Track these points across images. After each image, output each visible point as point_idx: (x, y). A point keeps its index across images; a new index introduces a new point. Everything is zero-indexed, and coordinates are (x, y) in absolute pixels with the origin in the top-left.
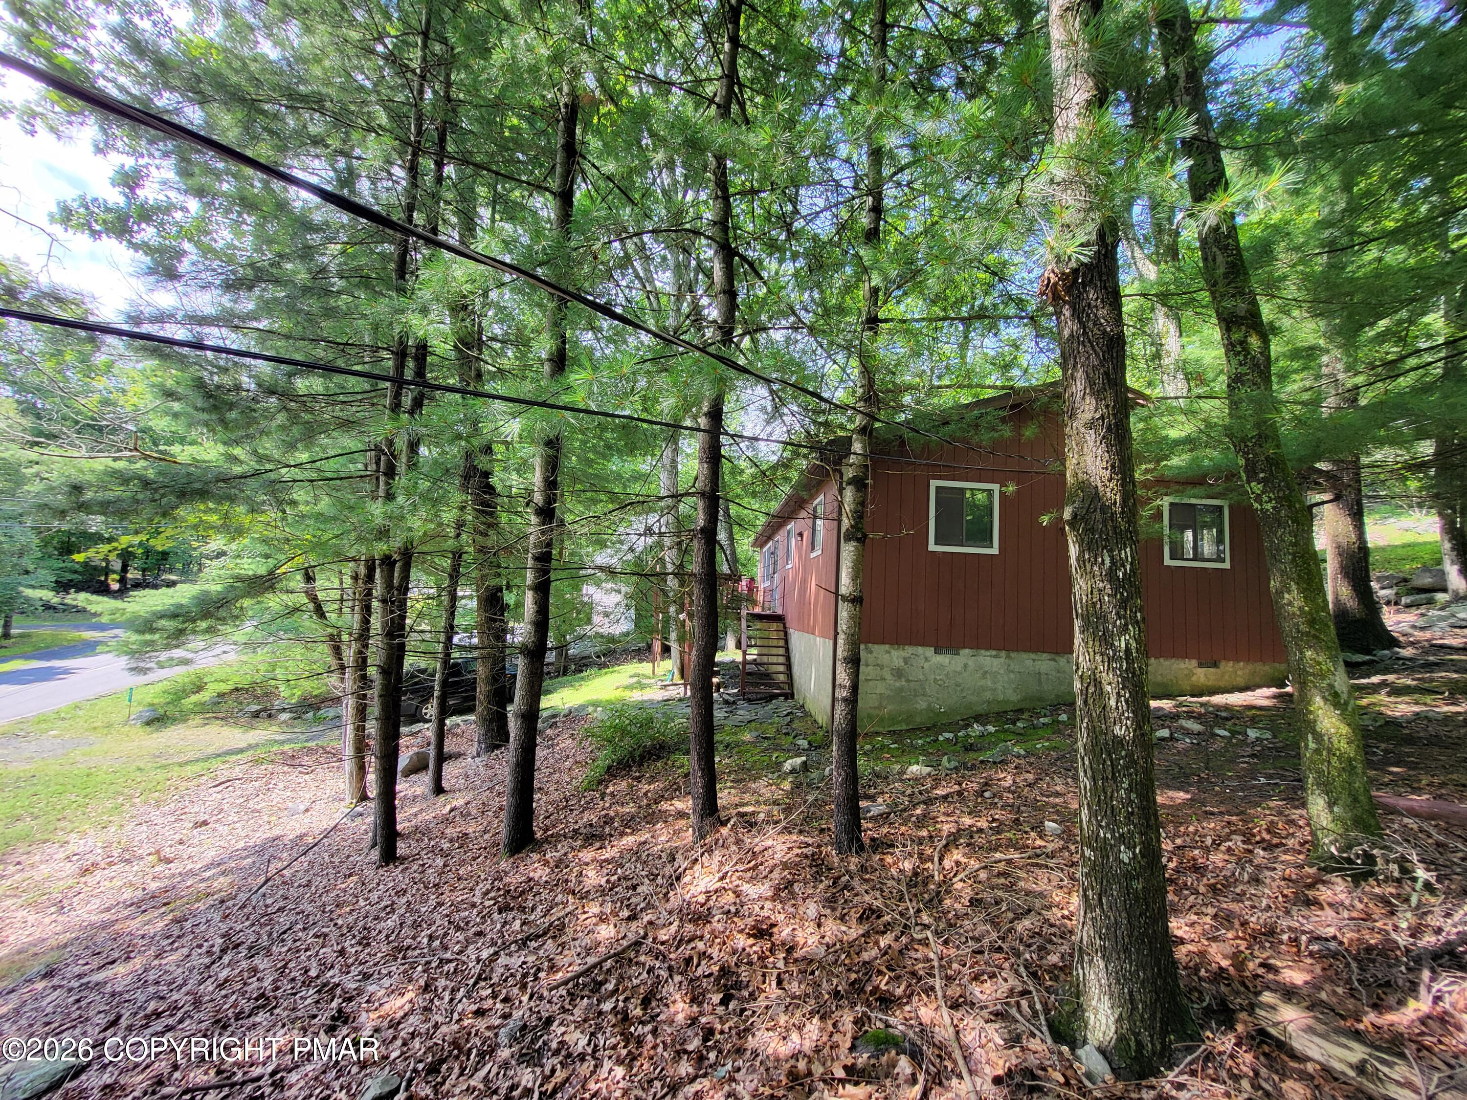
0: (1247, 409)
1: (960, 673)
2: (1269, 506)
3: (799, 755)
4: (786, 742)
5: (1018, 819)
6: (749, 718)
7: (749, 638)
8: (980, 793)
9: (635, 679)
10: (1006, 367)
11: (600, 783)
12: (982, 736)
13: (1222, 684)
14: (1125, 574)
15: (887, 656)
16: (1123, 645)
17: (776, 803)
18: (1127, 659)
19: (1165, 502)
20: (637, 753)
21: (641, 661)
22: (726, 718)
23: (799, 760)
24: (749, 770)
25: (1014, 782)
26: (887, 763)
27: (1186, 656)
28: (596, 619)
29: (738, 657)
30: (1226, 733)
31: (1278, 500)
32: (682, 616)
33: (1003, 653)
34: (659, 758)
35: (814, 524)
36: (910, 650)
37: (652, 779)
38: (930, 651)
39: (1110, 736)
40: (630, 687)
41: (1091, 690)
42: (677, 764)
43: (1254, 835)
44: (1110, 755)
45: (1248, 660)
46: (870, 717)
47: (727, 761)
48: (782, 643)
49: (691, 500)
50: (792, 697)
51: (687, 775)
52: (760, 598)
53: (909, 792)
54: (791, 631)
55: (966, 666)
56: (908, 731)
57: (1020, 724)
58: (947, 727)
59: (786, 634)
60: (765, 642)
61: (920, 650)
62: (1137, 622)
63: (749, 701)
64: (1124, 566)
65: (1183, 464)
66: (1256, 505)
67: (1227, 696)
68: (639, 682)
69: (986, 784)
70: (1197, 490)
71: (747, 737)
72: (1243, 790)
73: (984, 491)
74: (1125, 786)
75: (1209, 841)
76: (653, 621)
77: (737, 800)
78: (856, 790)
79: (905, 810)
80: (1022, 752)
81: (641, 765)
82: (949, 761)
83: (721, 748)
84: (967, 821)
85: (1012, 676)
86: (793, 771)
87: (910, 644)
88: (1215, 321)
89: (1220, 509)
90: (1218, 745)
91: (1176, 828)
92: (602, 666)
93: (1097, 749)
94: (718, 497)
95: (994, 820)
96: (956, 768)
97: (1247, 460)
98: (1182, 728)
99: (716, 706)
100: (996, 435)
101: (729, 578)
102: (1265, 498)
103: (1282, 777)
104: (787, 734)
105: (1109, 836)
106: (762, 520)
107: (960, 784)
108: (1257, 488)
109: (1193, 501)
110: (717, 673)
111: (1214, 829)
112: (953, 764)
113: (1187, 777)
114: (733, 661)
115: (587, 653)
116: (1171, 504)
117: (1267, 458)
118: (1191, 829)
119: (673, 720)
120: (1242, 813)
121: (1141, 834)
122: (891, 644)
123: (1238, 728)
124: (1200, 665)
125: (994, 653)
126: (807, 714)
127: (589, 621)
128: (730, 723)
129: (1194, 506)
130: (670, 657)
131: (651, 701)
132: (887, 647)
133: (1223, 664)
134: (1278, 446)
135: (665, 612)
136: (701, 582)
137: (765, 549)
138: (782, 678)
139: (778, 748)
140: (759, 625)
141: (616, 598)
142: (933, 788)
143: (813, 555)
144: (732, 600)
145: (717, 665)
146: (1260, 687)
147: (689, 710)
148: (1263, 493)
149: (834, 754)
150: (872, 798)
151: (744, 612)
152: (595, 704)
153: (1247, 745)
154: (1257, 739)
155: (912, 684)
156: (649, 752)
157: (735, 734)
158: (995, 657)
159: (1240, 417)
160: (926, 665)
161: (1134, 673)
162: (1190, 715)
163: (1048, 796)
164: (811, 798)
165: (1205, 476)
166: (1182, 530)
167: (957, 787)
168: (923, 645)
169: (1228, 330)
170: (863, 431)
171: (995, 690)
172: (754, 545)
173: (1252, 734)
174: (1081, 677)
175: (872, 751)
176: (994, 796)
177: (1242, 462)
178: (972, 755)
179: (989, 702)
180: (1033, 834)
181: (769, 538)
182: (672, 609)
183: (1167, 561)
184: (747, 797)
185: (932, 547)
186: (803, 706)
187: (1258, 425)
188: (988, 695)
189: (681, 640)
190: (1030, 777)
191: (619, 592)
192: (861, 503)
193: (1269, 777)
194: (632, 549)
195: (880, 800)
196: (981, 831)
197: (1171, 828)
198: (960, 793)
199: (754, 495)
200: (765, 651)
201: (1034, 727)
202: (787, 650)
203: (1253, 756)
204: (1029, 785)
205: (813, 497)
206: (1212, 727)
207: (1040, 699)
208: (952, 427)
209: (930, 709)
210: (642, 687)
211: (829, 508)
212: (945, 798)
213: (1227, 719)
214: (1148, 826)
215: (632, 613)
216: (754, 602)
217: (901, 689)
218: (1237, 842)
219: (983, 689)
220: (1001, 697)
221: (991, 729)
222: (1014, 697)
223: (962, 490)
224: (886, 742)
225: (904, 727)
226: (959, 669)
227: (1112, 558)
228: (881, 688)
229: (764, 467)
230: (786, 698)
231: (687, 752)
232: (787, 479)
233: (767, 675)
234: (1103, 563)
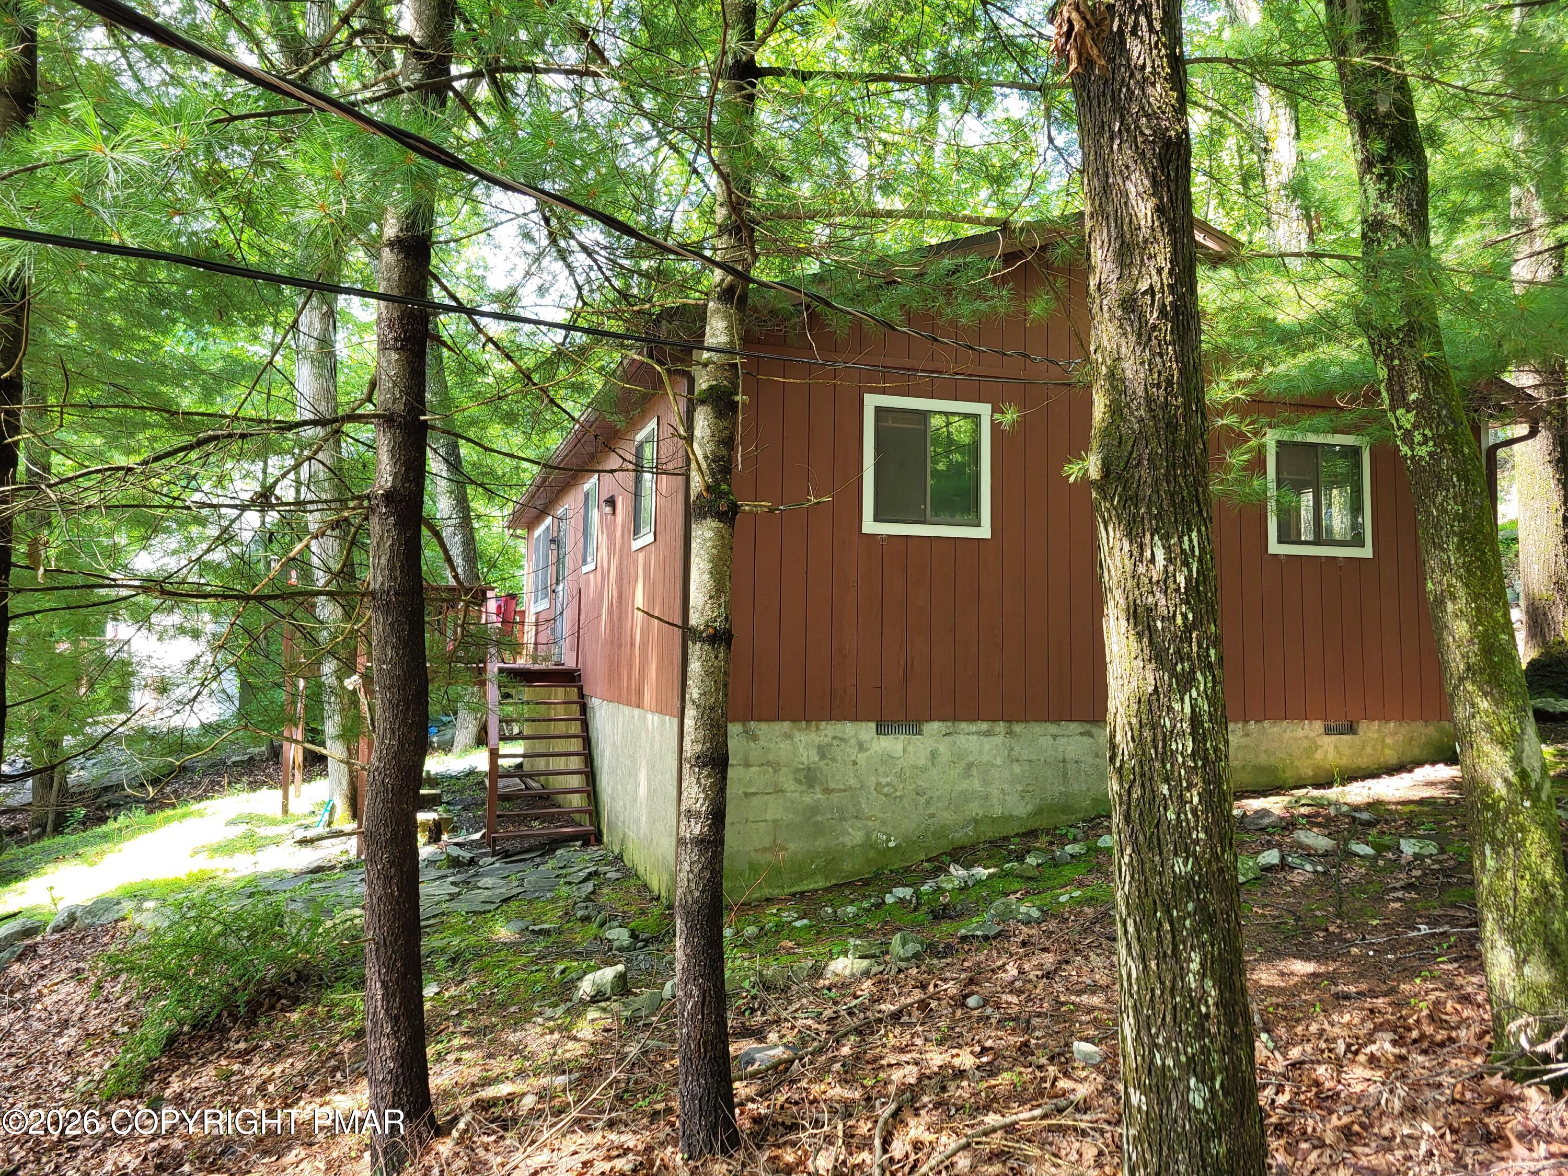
0: (1389, 281)
1: (924, 770)
2: (1422, 451)
3: (609, 962)
4: (582, 936)
5: (1026, 1044)
6: (504, 892)
7: (506, 721)
8: (960, 1001)
9: (242, 828)
10: (999, 180)
11: (147, 1076)
12: (964, 889)
13: (1364, 762)
14: (1188, 580)
15: (785, 745)
16: (1187, 710)
17: (559, 1069)
18: (1193, 734)
19: (1271, 438)
20: (242, 998)
21: (254, 786)
22: (452, 897)
23: (608, 974)
24: (503, 1006)
25: (1021, 972)
26: (784, 960)
27: (1305, 716)
28: (140, 698)
29: (480, 760)
30: (1367, 850)
31: (1438, 440)
32: (352, 682)
33: (1001, 727)
34: (296, 1002)
35: (638, 481)
36: (829, 730)
37: (279, 1052)
38: (867, 730)
39: (1168, 877)
40: (227, 848)
41: (1136, 793)
42: (339, 1011)
43: (1409, 1030)
44: (1168, 912)
45: (1402, 717)
46: (754, 868)
47: (453, 991)
48: (575, 728)
49: (366, 432)
50: (599, 839)
51: (360, 1034)
52: (529, 636)
53: (828, 1013)
54: (595, 702)
55: (934, 755)
56: (827, 890)
57: (1031, 860)
58: (903, 876)
59: (584, 709)
60: (542, 728)
61: (849, 729)
62: (1210, 666)
63: (506, 855)
64: (1186, 564)
65: (1294, 372)
66: (1405, 450)
67: (1370, 783)
68: (249, 836)
69: (971, 981)
70: (1319, 420)
71: (504, 932)
72: (1393, 950)
73: (966, 416)
74: (1195, 966)
75: (1341, 1047)
76: (282, 696)
77: (475, 1073)
78: (721, 1022)
79: (820, 1051)
80: (1035, 913)
81: (251, 1022)
82: (904, 943)
83: (441, 963)
84: (936, 1058)
85: (1017, 769)
86: (597, 998)
87: (831, 718)
88: (1343, 116)
89: (1355, 452)
90: (1357, 871)
91: (1290, 1028)
92: (153, 806)
93: (1148, 903)
94: (425, 425)
95: (985, 1050)
96: (917, 956)
97: (1391, 369)
98: (1300, 845)
99: (426, 875)
100: (983, 306)
101: (452, 595)
102: (1418, 438)
103: (1453, 921)
104: (586, 919)
105: (1170, 1062)
106: (529, 472)
107: (923, 987)
108: (1407, 419)
109: (1312, 438)
110: (430, 803)
111: (1348, 1025)
112: (912, 948)
113: (1308, 934)
114: (471, 773)
115: (113, 779)
116: (1280, 444)
117: (1422, 367)
118: (1314, 1028)
119: (329, 913)
120: (1393, 991)
121: (1223, 1052)
122: (795, 720)
123: (1387, 839)
124: (1328, 731)
125: (984, 726)
126: (629, 874)
127: (121, 703)
128: (463, 907)
129: (1314, 446)
130: (324, 773)
131: (280, 877)
132: (786, 725)
133: (1363, 726)
134: (1438, 345)
135: (313, 673)
136: (387, 608)
137: (539, 531)
138: (576, 801)
139: (567, 950)
140: (526, 693)
141: (186, 648)
142: (875, 1000)
143: (636, 545)
144: (462, 643)
145: (433, 781)
146: (1420, 764)
147: (363, 889)
148: (1415, 427)
149: (679, 954)
150: (759, 1034)
151: (493, 667)
152: (138, 896)
153: (1401, 869)
154: (1416, 856)
155: (835, 797)
156: (272, 992)
157: (473, 930)
158: (988, 734)
159: (1379, 294)
160: (862, 758)
161: (1205, 759)
162: (1311, 821)
163: (1079, 993)
164: (633, 1050)
165: (1330, 393)
166: (1298, 488)
167: (918, 995)
168: (855, 718)
169: (1364, 135)
170: (727, 294)
171: (986, 797)
172: (515, 521)
173: (1409, 847)
174: (1120, 771)
175: (757, 938)
176: (985, 1002)
177: (1383, 373)
178: (946, 927)
179: (976, 822)
180: (1052, 1070)
181: (543, 512)
182: (329, 667)
183: (1274, 547)
184: (498, 1066)
185: (870, 526)
186: (619, 858)
187: (1407, 308)
188: (975, 809)
189: (349, 734)
190: (1049, 959)
191: (196, 634)
192: (726, 442)
193: (1433, 922)
194: (226, 537)
195: (773, 1037)
196: (960, 1074)
197: (1281, 1031)
198: (923, 1005)
199: (510, 419)
200: (540, 746)
201: (1055, 863)
202: (587, 741)
203: (1408, 887)
204: (1048, 975)
205: (634, 424)
206: (1346, 842)
207: (1066, 809)
208: (905, 289)
209: (869, 844)
210: (254, 843)
211: (668, 449)
212: (896, 1016)
213: (1370, 824)
214: (1234, 1036)
215: (231, 682)
216: (516, 648)
217: (814, 810)
218: (1384, 1046)
219: (967, 797)
220: (998, 811)
221: (981, 872)
222: (1021, 809)
223: (924, 415)
224: (786, 916)
225: (820, 883)
226: (921, 762)
227: (1168, 549)
228: (774, 809)
229: (529, 362)
230: (586, 843)
231: (360, 984)
232: (579, 388)
233: (546, 798)
234: (1153, 560)
